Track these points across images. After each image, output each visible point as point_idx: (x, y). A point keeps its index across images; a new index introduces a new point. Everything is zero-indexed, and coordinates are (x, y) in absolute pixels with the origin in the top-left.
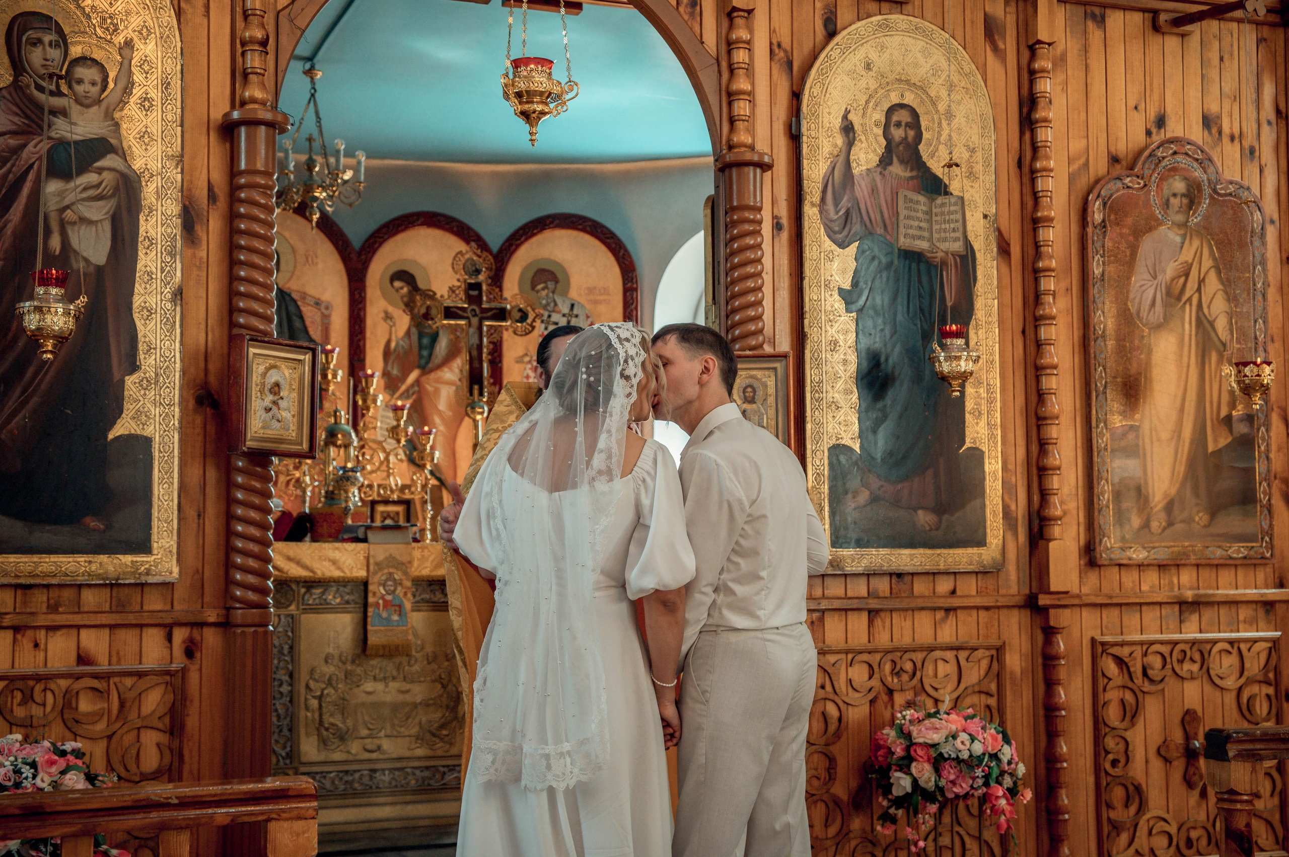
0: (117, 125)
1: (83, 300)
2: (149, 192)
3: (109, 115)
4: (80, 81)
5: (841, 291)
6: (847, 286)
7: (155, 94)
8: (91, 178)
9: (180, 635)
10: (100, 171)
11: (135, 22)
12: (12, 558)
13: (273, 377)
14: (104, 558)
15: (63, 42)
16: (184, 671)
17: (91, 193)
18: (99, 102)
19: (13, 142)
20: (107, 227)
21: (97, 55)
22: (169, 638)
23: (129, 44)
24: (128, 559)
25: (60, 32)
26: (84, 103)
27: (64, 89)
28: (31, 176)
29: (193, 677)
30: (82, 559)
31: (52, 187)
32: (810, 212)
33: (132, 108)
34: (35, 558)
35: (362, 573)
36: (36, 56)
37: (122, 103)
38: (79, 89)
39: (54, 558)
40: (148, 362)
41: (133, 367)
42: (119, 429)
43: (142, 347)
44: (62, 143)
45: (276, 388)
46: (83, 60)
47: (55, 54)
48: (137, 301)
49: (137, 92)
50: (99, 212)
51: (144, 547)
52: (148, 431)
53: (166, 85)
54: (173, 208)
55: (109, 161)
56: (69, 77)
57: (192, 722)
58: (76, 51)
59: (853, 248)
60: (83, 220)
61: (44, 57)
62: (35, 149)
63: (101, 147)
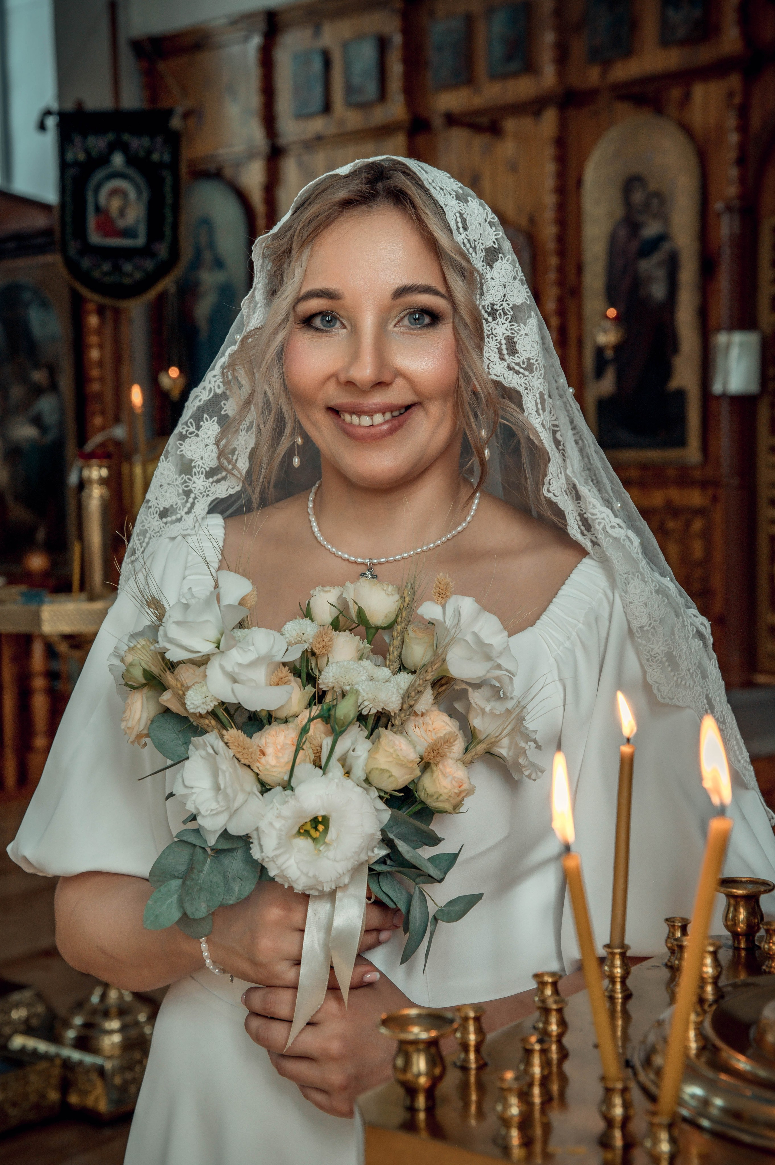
0: (668, 225)
3: (665, 220)
4: (652, 205)
7: (687, 203)
8: (658, 255)
9: (710, 490)
10: (661, 251)
12: (630, 452)
15: (644, 187)
16: (711, 509)
17: (658, 263)
18: (660, 214)
19: (626, 244)
20: (665, 279)
21: (659, 189)
22: (704, 491)
23: (675, 179)
24: (677, 452)
25: (645, 183)
26: (654, 216)
27: (646, 210)
28: (633, 261)
29: (717, 511)
30: (658, 452)
33: (674, 214)
36: (634, 196)
37: (670, 212)
38: (652, 209)
39: (647, 451)
40: (685, 348)
41: (676, 352)
42: (672, 386)
43: (682, 341)
44: (645, 239)
46: (655, 194)
47: (642, 194)
48: (679, 317)
49: (679, 204)
51: (681, 442)
52: (685, 386)
54: (695, 264)
55: (666, 245)
56: (648, 205)
57: (715, 537)
58: (650, 190)
60: (654, 279)
61: (638, 197)
62: (634, 246)
63: (661, 238)
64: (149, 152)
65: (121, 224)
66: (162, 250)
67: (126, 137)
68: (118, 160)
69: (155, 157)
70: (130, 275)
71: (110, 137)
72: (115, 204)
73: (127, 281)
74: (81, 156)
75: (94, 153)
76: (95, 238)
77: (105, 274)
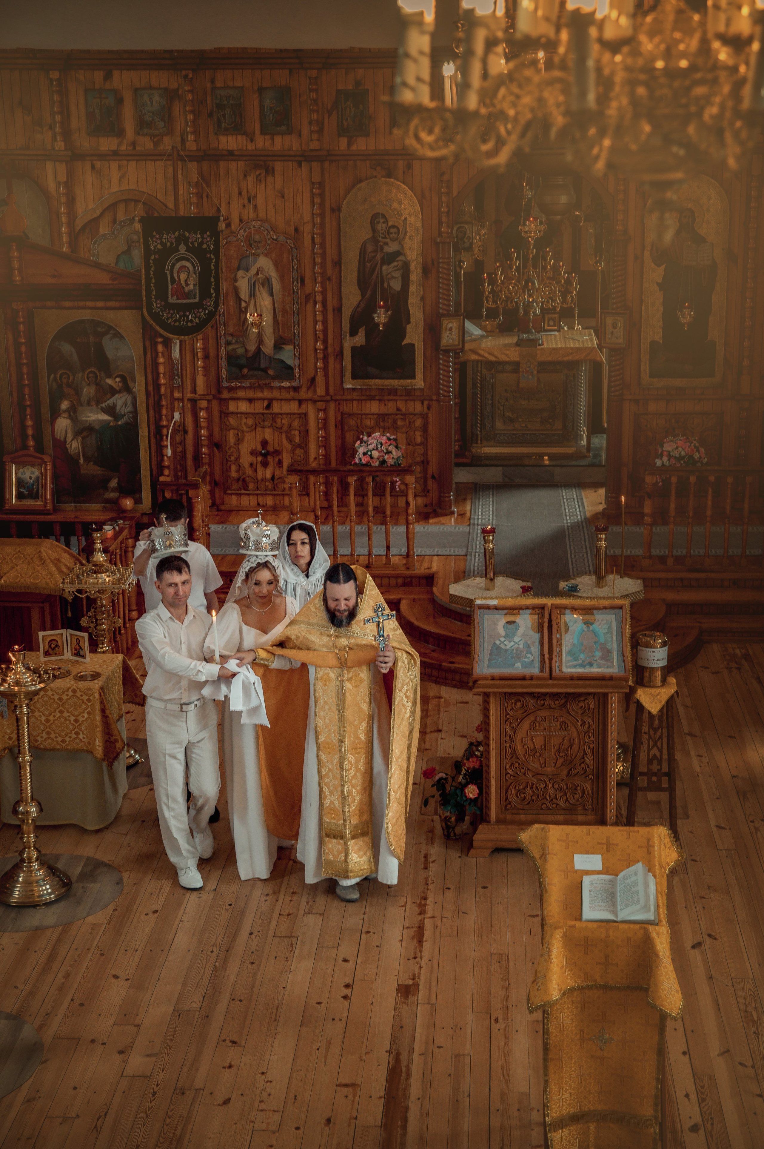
0: (402, 246)
1: (390, 312)
2: (412, 266)
3: (400, 243)
4: (392, 233)
5: (658, 284)
6: (660, 281)
7: (414, 234)
8: (395, 264)
9: (426, 403)
10: (398, 261)
11: (407, 211)
12: (377, 381)
13: (450, 325)
14: (402, 381)
15: (386, 221)
16: (427, 414)
17: (396, 268)
18: (397, 239)
19: (373, 254)
20: (400, 278)
21: (396, 224)
22: (423, 404)
23: (406, 219)
24: (409, 381)
25: (386, 219)
26: (393, 240)
27: (387, 236)
28: (379, 265)
29: (430, 415)
30: (396, 381)
31: (384, 267)
32: (647, 253)
33: (407, 240)
34: (383, 381)
35: (518, 359)
36: (379, 227)
37: (404, 238)
38: (391, 236)
39: (388, 381)
40: (413, 320)
41: (409, 322)
42: (405, 342)
43: (411, 316)
44: (387, 253)
45: (451, 329)
46: (393, 226)
47: (384, 225)
48: (410, 301)
49: (408, 234)
50: (397, 274)
51: (413, 377)
52: (413, 342)
53: (417, 230)
54: (419, 270)
55: (401, 258)
56: (389, 233)
57: (430, 429)
58: (390, 224)
59: (663, 267)
60: (393, 277)
61: (381, 227)
62: (379, 256)
63: (398, 253)
64: (202, 243)
65: (186, 290)
66: (210, 304)
67: (187, 234)
68: (182, 248)
69: (205, 246)
70: (192, 321)
71: (177, 233)
72: (183, 276)
73: (189, 324)
74: (159, 247)
75: (168, 245)
76: (172, 300)
77: (176, 321)
